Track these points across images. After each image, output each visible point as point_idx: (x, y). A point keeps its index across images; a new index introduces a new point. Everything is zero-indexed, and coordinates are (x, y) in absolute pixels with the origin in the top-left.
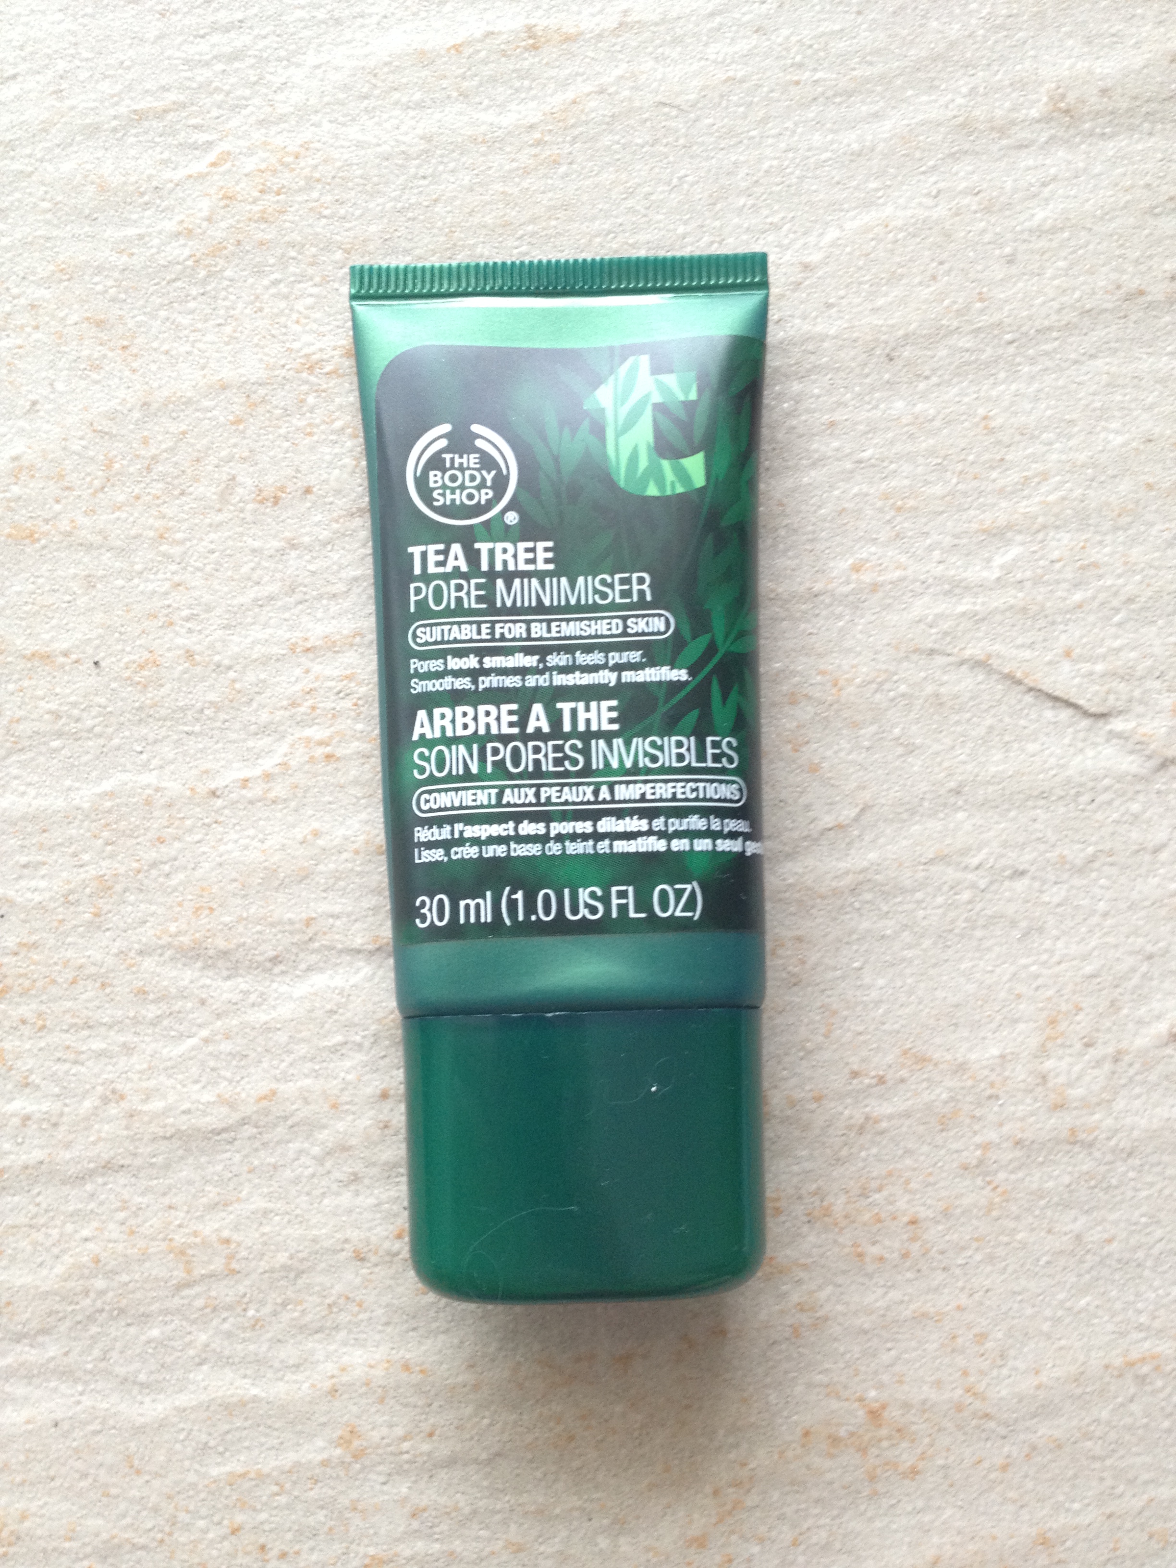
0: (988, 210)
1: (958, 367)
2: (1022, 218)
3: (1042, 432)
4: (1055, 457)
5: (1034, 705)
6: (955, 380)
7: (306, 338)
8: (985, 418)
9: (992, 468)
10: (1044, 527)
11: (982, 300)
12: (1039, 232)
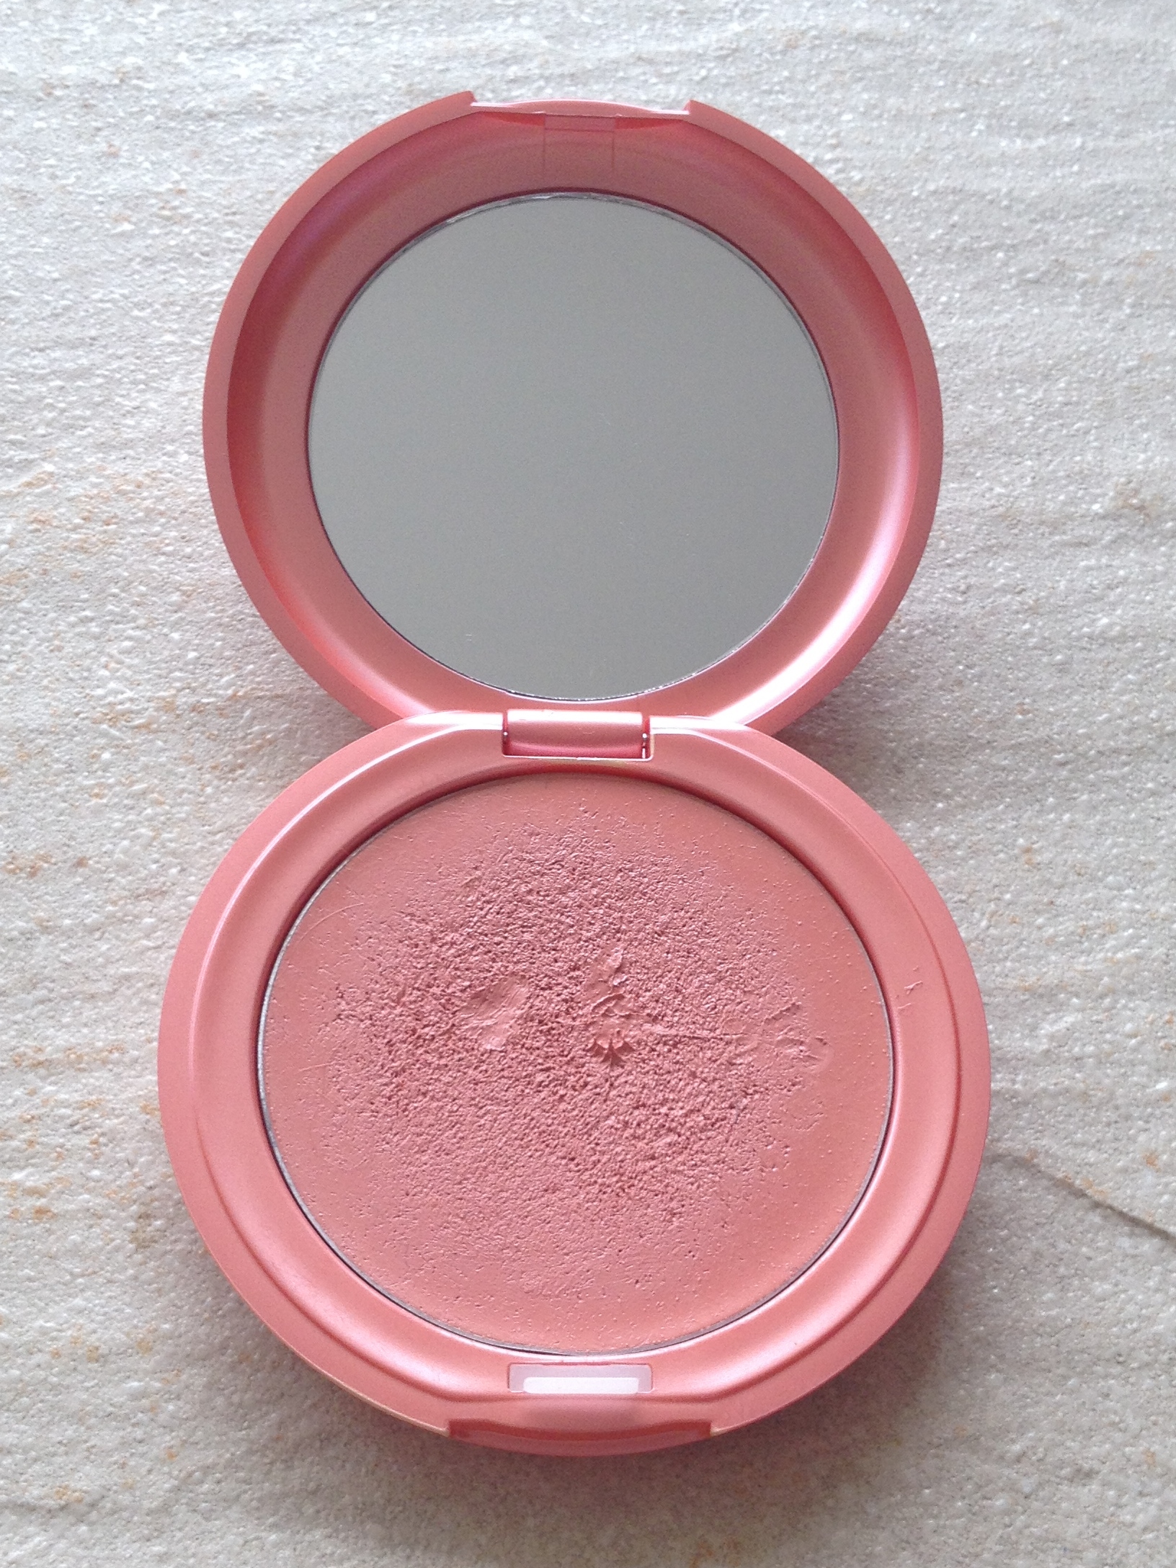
0: (1034, 611)
1: (990, 788)
2: (1079, 622)
3: (1106, 875)
4: (1124, 904)
5: (1101, 1228)
6: (986, 802)
7: (112, 685)
8: (1028, 850)
9: (1038, 912)
10: (1111, 991)
11: (1024, 712)
12: (1104, 639)
